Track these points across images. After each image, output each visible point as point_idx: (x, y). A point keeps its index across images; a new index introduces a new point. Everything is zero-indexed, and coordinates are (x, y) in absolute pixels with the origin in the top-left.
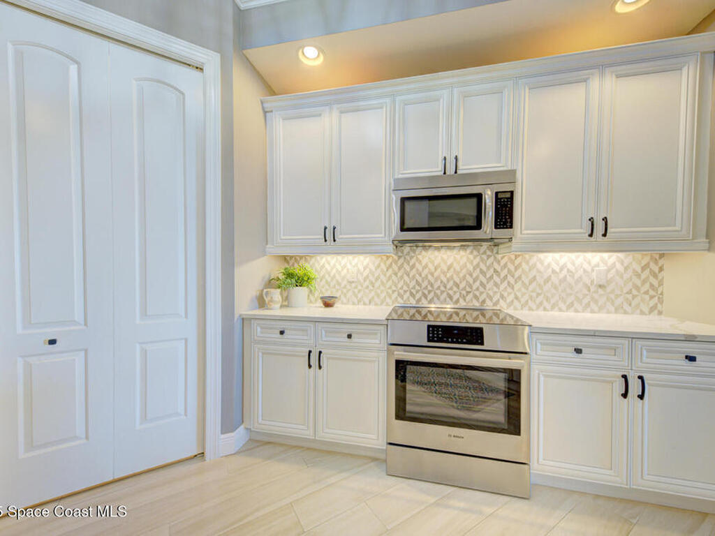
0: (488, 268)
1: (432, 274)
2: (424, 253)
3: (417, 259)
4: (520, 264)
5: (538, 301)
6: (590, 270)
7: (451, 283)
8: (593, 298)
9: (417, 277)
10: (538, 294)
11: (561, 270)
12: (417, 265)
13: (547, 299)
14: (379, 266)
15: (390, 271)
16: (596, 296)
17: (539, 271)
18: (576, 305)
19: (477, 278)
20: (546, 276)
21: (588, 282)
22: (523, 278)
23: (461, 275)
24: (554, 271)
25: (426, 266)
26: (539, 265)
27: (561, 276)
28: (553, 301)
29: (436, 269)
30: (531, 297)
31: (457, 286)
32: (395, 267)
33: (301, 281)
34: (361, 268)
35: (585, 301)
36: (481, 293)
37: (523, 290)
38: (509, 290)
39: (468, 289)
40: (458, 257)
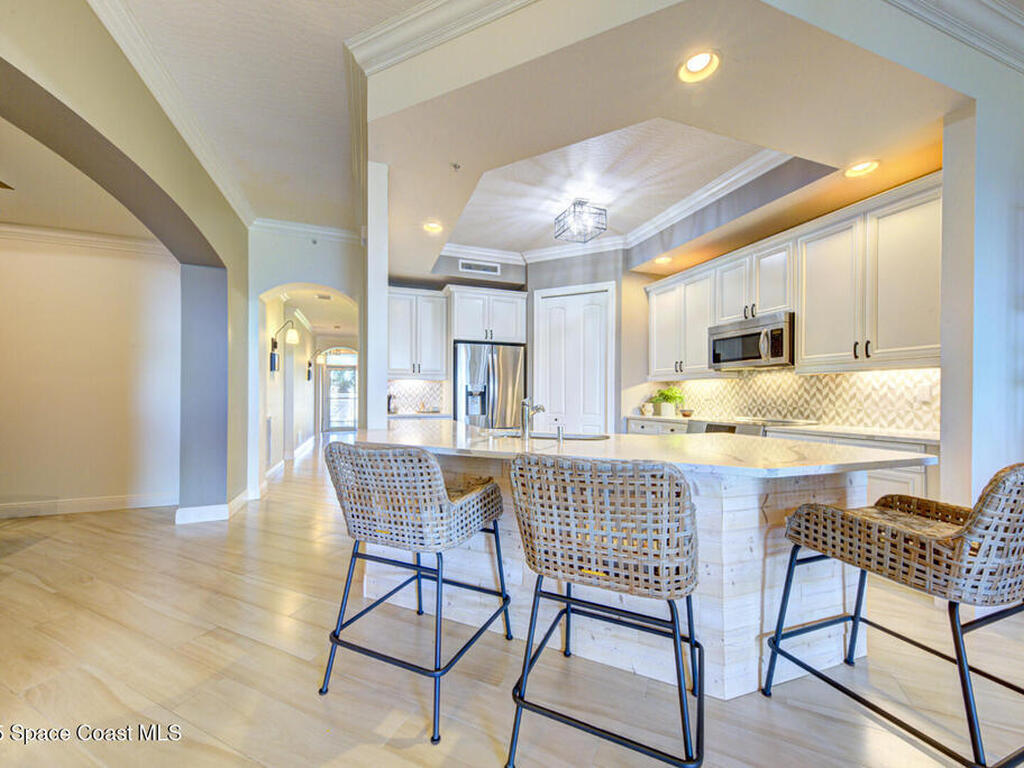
0: (812, 386)
1: (765, 393)
2: (759, 376)
3: (754, 381)
4: (841, 383)
5: (859, 416)
6: (911, 386)
7: (780, 400)
8: (916, 416)
9: (754, 395)
10: (859, 411)
11: (882, 386)
12: (754, 386)
13: (869, 416)
14: (725, 388)
15: (734, 391)
16: (920, 413)
17: (859, 389)
18: (899, 422)
19: (802, 396)
20: (866, 393)
21: (910, 399)
22: (844, 395)
23: (789, 393)
24: (874, 389)
25: (760, 387)
26: (859, 384)
27: (881, 393)
28: (874, 417)
29: (768, 388)
30: (852, 414)
31: (786, 403)
32: (737, 388)
33: (666, 398)
34: (714, 389)
35: (908, 418)
36: (806, 409)
37: (844, 407)
38: (831, 406)
39: (795, 406)
40: (786, 378)
